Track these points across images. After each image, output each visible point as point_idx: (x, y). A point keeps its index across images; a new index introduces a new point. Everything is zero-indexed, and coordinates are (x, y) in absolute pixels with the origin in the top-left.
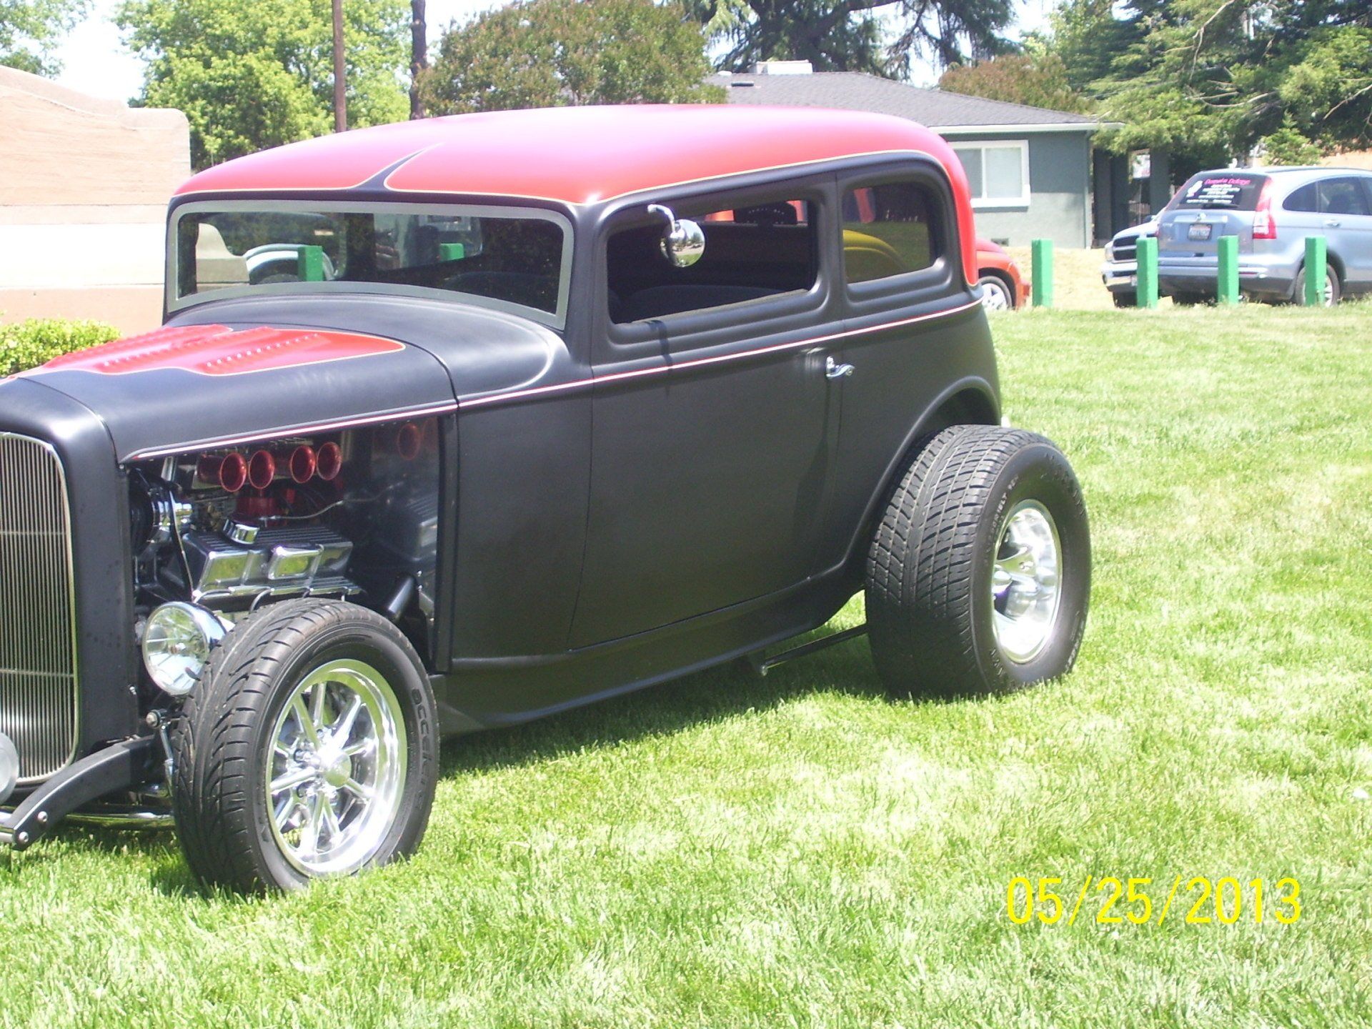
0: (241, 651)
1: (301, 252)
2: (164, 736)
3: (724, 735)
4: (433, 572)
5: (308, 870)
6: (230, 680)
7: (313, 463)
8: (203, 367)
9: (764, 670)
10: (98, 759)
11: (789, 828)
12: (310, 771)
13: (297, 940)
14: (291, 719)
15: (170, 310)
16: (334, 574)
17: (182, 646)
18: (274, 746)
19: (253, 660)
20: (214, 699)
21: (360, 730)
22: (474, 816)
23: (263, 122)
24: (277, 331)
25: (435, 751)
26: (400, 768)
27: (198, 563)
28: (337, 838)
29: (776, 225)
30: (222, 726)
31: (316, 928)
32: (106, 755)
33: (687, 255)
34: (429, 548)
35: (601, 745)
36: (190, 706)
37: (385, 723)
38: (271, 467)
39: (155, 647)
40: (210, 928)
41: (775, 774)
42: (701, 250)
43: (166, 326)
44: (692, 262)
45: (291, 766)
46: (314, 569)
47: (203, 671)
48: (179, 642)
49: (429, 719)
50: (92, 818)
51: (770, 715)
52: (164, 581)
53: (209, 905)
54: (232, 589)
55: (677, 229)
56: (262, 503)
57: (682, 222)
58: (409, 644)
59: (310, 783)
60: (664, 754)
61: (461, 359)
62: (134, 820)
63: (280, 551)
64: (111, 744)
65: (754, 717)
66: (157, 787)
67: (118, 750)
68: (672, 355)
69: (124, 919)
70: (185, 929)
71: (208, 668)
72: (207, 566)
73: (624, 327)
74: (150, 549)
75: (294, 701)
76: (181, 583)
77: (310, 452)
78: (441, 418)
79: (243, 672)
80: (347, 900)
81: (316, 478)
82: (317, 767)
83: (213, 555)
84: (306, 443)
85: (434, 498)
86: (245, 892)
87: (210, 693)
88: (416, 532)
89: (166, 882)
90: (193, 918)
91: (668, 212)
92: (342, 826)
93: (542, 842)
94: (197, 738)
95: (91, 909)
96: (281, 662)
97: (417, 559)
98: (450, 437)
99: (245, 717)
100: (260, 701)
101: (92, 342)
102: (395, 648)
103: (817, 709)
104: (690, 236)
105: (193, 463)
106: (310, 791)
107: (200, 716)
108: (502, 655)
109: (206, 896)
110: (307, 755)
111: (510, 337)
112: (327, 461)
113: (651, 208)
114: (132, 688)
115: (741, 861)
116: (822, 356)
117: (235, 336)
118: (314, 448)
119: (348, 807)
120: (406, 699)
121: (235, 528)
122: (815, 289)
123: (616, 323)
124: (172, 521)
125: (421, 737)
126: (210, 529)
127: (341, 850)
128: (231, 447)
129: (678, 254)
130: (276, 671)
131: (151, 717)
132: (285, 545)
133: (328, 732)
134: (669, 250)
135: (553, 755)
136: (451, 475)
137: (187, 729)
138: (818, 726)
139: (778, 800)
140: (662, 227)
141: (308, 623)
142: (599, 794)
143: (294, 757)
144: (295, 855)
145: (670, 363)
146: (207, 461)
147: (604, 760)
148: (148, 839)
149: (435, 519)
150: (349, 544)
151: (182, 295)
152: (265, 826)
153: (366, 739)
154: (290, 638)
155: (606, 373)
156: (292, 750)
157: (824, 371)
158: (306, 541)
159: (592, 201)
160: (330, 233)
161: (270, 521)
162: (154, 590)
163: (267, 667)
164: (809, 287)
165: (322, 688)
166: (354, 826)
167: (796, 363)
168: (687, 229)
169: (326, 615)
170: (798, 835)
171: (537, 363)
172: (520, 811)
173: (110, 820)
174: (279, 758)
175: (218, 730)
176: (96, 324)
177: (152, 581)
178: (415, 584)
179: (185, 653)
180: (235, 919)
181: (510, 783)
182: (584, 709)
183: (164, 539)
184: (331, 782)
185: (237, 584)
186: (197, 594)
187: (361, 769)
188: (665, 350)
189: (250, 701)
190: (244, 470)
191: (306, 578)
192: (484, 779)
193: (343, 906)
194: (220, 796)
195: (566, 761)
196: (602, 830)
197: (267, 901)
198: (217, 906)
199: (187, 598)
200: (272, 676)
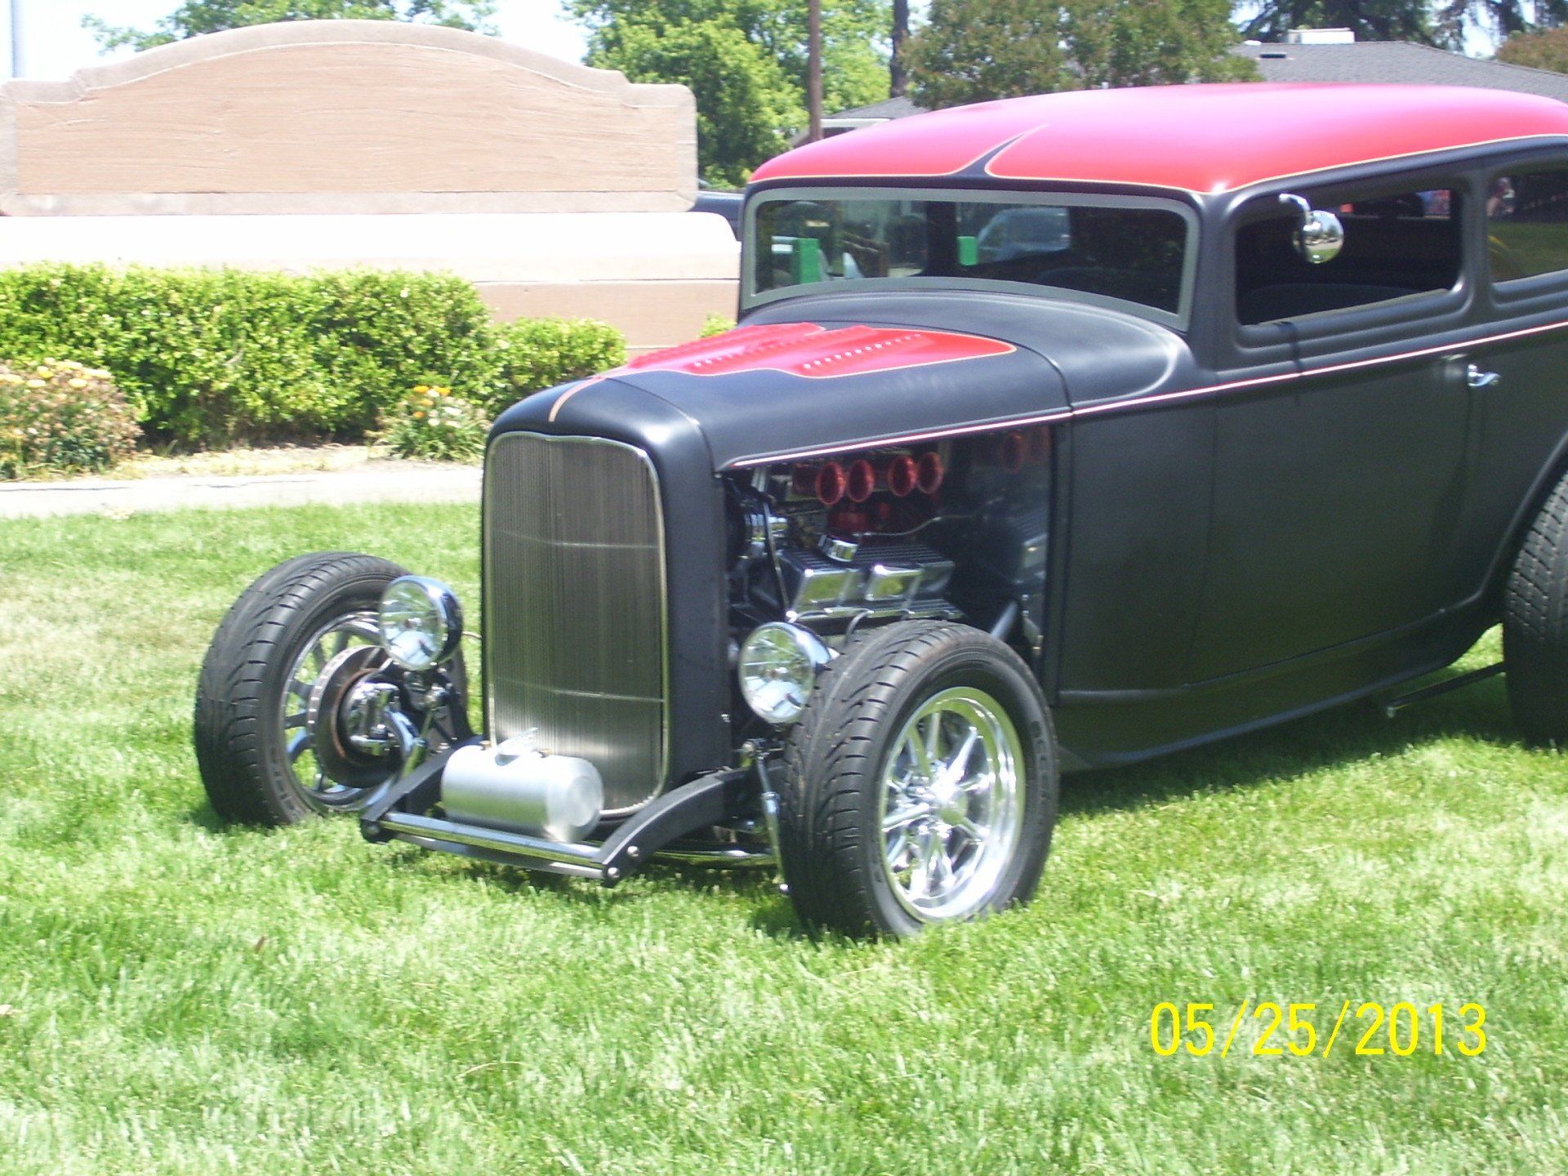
0: (855, 675)
1: (795, 245)
2: (761, 767)
3: (1348, 782)
4: (1039, 596)
5: (921, 915)
6: (843, 706)
7: (913, 476)
8: (800, 368)
9: (1391, 711)
10: (689, 791)
11: (1438, 882)
12: (923, 807)
13: (917, 988)
14: (905, 752)
15: (746, 307)
16: (933, 596)
17: (783, 670)
18: (888, 782)
19: (867, 686)
20: (826, 727)
21: (975, 765)
22: (1087, 864)
23: (719, 100)
24: (874, 330)
25: (1053, 788)
26: (1016, 806)
27: (793, 581)
28: (949, 882)
29: (1401, 218)
30: (836, 755)
31: (937, 978)
32: (698, 786)
33: (1320, 251)
34: (1036, 568)
35: (1215, 790)
36: (799, 734)
37: (1001, 757)
38: (870, 478)
39: (754, 671)
40: (820, 973)
41: (1411, 824)
42: (1338, 244)
43: (742, 326)
44: (1328, 257)
45: (903, 802)
46: (913, 590)
47: (813, 698)
48: (779, 666)
49: (1048, 754)
50: (675, 855)
51: (1397, 760)
52: (756, 600)
53: (818, 950)
54: (828, 610)
55: (1313, 220)
56: (853, 518)
57: (1317, 214)
58: (1029, 673)
59: (924, 820)
60: (1285, 800)
61: (1075, 362)
62: (723, 858)
63: (880, 570)
64: (701, 776)
65: (1379, 764)
66: (750, 823)
67: (709, 783)
68: (1304, 360)
69: (730, 961)
70: (796, 975)
71: (818, 693)
72: (803, 585)
73: (1251, 329)
74: (740, 567)
75: (908, 731)
76: (774, 602)
77: (910, 463)
78: (1052, 425)
79: (857, 699)
80: (964, 946)
81: (916, 490)
82: (931, 803)
83: (809, 573)
84: (904, 452)
85: (1042, 513)
86: (856, 936)
87: (821, 720)
88: (1020, 551)
89: (769, 923)
90: (803, 963)
91: (1302, 201)
92: (955, 867)
93: (1170, 889)
94: (808, 769)
95: (692, 950)
96: (897, 688)
97: (1019, 582)
98: (1064, 448)
99: (860, 747)
100: (876, 731)
101: (591, 343)
102: (1014, 675)
103: (1448, 756)
104: (1326, 229)
105: (786, 473)
106: (923, 829)
107: (810, 746)
108: (1109, 688)
109: (814, 939)
110: (920, 790)
111: (1128, 339)
112: (927, 474)
113: (1284, 197)
114: (725, 716)
115: (1388, 917)
116: (1463, 364)
117: (830, 336)
118: (915, 458)
119: (960, 848)
120: (1025, 733)
121: (832, 544)
122: (1458, 288)
123: (1244, 323)
124: (766, 536)
125: (1040, 773)
126: (801, 545)
127: (955, 893)
128: (827, 457)
129: (1311, 248)
130: (892, 698)
131: (748, 746)
132: (886, 563)
133: (942, 766)
134: (1302, 245)
135: (1162, 798)
136: (1063, 490)
137: (795, 759)
138: (1452, 774)
139: (1419, 853)
140: (1294, 218)
141: (925, 647)
142: (1220, 842)
143: (906, 792)
144: (908, 897)
145: (1300, 369)
146: (803, 471)
147: (1221, 806)
148: (742, 879)
149: (1043, 537)
150: (949, 564)
151: (758, 291)
152: (878, 866)
153: (980, 775)
154: (907, 662)
155: (1232, 381)
156: (904, 785)
157: (1465, 380)
158: (906, 560)
159: (1219, 189)
160: (824, 224)
161: (865, 538)
162: (745, 610)
163: (883, 693)
164: (1450, 286)
165: (936, 718)
166: (967, 869)
167: (1435, 371)
168: (1322, 221)
169: (945, 639)
170: (1449, 890)
171: (1158, 367)
172: (1137, 859)
173: (697, 858)
174: (892, 792)
175: (830, 761)
176: (595, 324)
177: (742, 600)
178: (1020, 608)
179: (785, 678)
180: (848, 966)
181: (1121, 829)
182: (1192, 751)
183: (756, 554)
184: (947, 821)
185: (832, 605)
186: (792, 615)
187: (975, 807)
188: (1295, 354)
189: (866, 729)
190: (842, 481)
191: (904, 600)
192: (1091, 824)
193: (962, 954)
194: (832, 832)
195: (1178, 806)
196: (1232, 880)
197: (880, 945)
198: (826, 951)
199: (783, 619)
200: (888, 703)
